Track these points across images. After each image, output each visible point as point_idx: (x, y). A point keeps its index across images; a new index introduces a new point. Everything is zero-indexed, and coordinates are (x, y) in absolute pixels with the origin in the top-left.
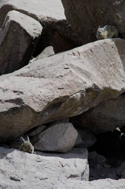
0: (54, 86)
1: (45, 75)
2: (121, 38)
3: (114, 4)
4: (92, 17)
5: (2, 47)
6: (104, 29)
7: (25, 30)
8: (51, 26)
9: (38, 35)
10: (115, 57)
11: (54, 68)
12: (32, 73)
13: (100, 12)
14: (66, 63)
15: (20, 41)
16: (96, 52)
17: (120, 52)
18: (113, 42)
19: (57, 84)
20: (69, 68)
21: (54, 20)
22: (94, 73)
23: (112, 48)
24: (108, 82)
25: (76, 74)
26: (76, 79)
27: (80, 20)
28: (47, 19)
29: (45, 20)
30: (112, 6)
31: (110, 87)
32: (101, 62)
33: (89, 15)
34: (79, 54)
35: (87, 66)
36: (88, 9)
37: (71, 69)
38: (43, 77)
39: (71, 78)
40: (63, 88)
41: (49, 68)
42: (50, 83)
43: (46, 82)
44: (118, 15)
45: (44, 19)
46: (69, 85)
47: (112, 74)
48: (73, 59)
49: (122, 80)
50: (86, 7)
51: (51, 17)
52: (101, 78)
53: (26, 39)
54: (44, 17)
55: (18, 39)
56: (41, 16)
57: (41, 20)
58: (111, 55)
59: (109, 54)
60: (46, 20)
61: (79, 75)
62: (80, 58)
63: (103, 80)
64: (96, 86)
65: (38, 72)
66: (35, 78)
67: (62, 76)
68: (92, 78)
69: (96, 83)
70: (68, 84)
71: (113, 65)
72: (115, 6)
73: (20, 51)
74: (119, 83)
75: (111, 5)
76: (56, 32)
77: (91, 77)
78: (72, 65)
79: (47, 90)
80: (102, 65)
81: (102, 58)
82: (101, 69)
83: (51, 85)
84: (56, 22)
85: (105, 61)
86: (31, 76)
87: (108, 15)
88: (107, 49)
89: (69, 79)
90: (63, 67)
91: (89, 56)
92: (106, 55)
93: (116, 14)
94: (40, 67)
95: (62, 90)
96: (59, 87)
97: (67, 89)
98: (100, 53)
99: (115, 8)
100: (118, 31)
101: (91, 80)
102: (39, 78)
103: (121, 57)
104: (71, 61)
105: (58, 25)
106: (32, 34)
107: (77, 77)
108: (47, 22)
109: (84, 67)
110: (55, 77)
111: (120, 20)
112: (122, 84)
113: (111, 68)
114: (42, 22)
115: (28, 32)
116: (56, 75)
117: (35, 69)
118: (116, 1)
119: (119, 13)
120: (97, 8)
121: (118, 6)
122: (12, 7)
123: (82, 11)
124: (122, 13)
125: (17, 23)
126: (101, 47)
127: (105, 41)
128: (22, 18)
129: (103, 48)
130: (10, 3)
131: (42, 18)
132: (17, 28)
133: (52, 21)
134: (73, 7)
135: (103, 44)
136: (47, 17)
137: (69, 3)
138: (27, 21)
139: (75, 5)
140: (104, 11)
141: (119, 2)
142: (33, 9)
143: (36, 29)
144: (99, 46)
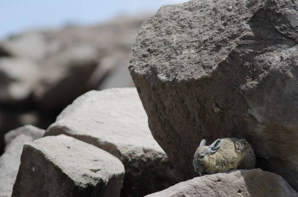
2: (264, 169)
3: (243, 87)
4: (200, 125)
6: (212, 149)
7: (58, 170)
8: (153, 169)
9: (97, 182)
13: (213, 110)
15: (48, 194)
18: (242, 178)
23: (240, 192)
27: (180, 137)
28: (142, 153)
29: (137, 157)
30: (240, 94)
33: (194, 120)
36: (189, 105)
44: (254, 112)
45: (134, 153)
50: (184, 101)
51: (151, 148)
53: (62, 190)
54: (136, 148)
56: (128, 147)
57: (127, 156)
60: (139, 155)
72: (244, 93)
75: (237, 90)
84: (163, 159)
87: (231, 116)
93: (249, 112)
100: (255, 152)
105: (169, 168)
108: (142, 161)
111: (259, 125)
114: (130, 160)
115: (67, 173)
118: (247, 80)
119: (254, 109)
120: (206, 100)
121: (251, 93)
122: (66, 130)
123: (178, 112)
124: (263, 109)
125: (38, 150)
126: (209, 189)
127: (221, 175)
128: (69, 148)
129: (215, 191)
130: (63, 123)
131: (131, 153)
132: (38, 163)
133: (153, 159)
134: (159, 106)
135: (215, 183)
136: (142, 150)
137: (151, 97)
138: (80, 154)
139: (163, 99)
140: (221, 106)
141: (255, 82)
142: (114, 133)
143: (99, 170)
144: (204, 188)
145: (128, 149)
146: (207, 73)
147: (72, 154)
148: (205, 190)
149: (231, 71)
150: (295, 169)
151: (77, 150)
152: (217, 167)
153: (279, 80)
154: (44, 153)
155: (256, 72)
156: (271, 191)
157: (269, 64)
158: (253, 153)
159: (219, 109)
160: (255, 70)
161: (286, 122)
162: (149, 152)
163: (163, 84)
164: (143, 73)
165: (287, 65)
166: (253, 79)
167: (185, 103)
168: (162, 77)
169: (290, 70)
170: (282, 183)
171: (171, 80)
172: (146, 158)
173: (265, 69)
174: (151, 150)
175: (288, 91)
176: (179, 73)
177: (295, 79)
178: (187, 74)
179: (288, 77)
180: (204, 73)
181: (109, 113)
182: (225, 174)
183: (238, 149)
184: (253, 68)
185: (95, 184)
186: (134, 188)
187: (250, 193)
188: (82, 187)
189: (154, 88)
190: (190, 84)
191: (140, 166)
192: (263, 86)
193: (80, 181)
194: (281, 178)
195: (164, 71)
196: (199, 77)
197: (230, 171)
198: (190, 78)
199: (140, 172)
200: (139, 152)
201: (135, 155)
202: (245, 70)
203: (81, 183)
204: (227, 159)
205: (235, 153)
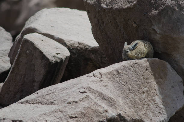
0: (64, 113)
1: (55, 101)
2: (159, 58)
3: (150, 14)
4: (123, 33)
5: (13, 74)
7: (41, 53)
8: (83, 54)
9: (60, 60)
10: (150, 81)
11: (67, 93)
12: (40, 99)
13: (132, 25)
14: (83, 86)
15: (35, 65)
16: (124, 74)
17: (157, 75)
18: (148, 63)
19: (69, 112)
20: (85, 92)
21: (87, 47)
22: (121, 101)
23: (146, 70)
24: (139, 113)
25: (94, 100)
26: (94, 106)
28: (78, 45)
29: (75, 47)
30: (148, 17)
31: (141, 120)
32: (131, 87)
33: (120, 30)
34: (101, 76)
35: (110, 91)
36: (118, 22)
37: (88, 94)
38: (52, 103)
39: (87, 105)
40: (76, 117)
41: (61, 93)
42: (59, 110)
43: (54, 109)
44: (155, 28)
45: (73, 45)
46: (84, 113)
47: (145, 104)
48: (93, 81)
49: (159, 111)
52: (130, 107)
53: (43, 64)
54: (75, 42)
55: (33, 63)
56: (71, 41)
57: (70, 46)
58: (144, 78)
59: (142, 78)
60: (76, 46)
61: (99, 101)
62: (101, 81)
63: (132, 110)
64: (122, 117)
65: (47, 97)
66: (42, 105)
67: (76, 102)
68: (117, 107)
69: (121, 113)
70: (84, 111)
71: (147, 91)
72: (151, 17)
73: (35, 79)
74: (154, 115)
75: (147, 15)
76: (89, 63)
77: (116, 105)
78: (91, 88)
79: (55, 118)
80: (131, 91)
81: (133, 82)
82: (130, 97)
83: (60, 113)
84: (89, 49)
85: (136, 87)
86: (38, 103)
87: (142, 29)
88: (139, 71)
89: (85, 105)
90: (78, 90)
91: (114, 79)
92: (138, 79)
93: (153, 27)
94: (50, 92)
95: (75, 119)
96: (71, 116)
97: (81, 118)
98: (130, 75)
99: (151, 20)
100: (154, 49)
101: (115, 109)
102: (48, 105)
103: (157, 83)
104: (89, 83)
105: (92, 53)
106: (50, 57)
107: (96, 103)
108: (78, 49)
109: (106, 92)
110: (66, 103)
111: (158, 35)
112: (158, 118)
113: (144, 96)
114: (71, 48)
115: (45, 55)
116: (68, 100)
117: (44, 94)
118: (153, 10)
119: (156, 26)
120: (129, 20)
121: (154, 17)
122: (35, 30)
123: (111, 25)
124: (161, 26)
125: (31, 42)
126: (131, 68)
127: (137, 61)
128: (42, 40)
129: (134, 69)
130: (34, 26)
131: (72, 44)
132: (31, 49)
133: (84, 48)
134: (100, 21)
135: (134, 65)
136: (78, 43)
137: (96, 16)
138: (48, 44)
139: (103, 18)
140: (137, 23)
141: (157, 12)
142: (61, 33)
143: (59, 53)
144: (129, 67)
145: (70, 42)
146: (131, 5)
147: (44, 44)
148: (129, 68)
149: (144, 5)
150: (175, 59)
151: (47, 42)
152: (135, 55)
153: (170, 11)
154: (35, 43)
155: (157, 6)
156: (163, 70)
157: (165, 2)
158: (153, 49)
159: (136, 25)
160: (157, 5)
161: (173, 34)
162: (81, 44)
163: (104, 10)
164: (92, 3)
165: (175, 3)
166: (156, 10)
167: (116, 20)
168: (104, 6)
169: (176, 6)
170: (169, 66)
171: (109, 8)
172: (80, 48)
173: (162, 4)
174: (83, 44)
175: (175, 17)
176: (114, 4)
177: (179, 11)
178: (119, 5)
179: (175, 10)
180: (129, 5)
181: (57, 21)
182: (139, 60)
183: (146, 46)
184: (156, 4)
185: (59, 61)
186: (72, 64)
187: (152, 71)
188: (53, 63)
189: (99, 12)
190: (120, 11)
191: (76, 52)
192: (161, 14)
193: (52, 59)
194: (168, 63)
195: (105, 2)
196: (126, 7)
197: (141, 58)
198: (121, 7)
199: (76, 55)
200: (76, 44)
201: (74, 46)
202: (152, 4)
203: (52, 60)
204: (141, 51)
205: (144, 48)
